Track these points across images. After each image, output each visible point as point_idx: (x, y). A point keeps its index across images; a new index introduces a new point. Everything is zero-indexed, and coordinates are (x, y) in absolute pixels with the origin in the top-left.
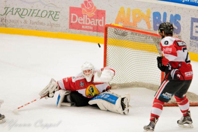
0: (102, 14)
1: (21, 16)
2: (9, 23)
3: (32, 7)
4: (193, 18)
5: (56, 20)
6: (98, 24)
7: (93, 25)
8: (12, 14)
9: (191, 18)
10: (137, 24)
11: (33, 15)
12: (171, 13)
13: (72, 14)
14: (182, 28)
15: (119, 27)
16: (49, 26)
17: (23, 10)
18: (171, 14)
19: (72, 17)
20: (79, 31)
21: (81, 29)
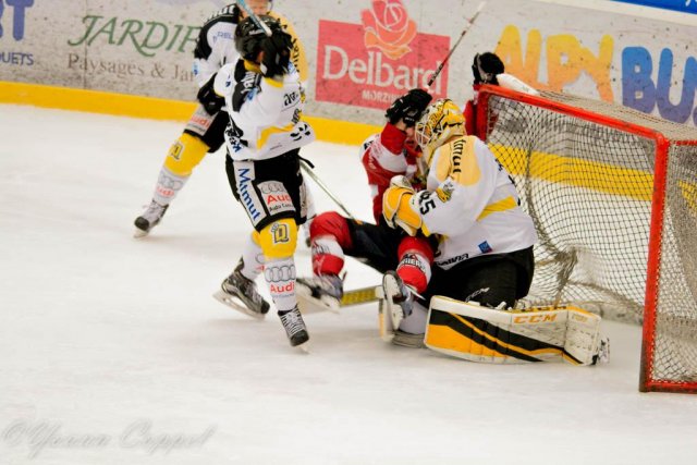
0: (436, 48)
2: (99, 73)
3: (183, 17)
7: (405, 89)
8: (111, 42)
10: (564, 88)
11: (185, 48)
12: (691, 53)
13: (329, 49)
17: (150, 27)
18: (688, 56)
19: (328, 58)
20: (353, 108)
21: (359, 104)
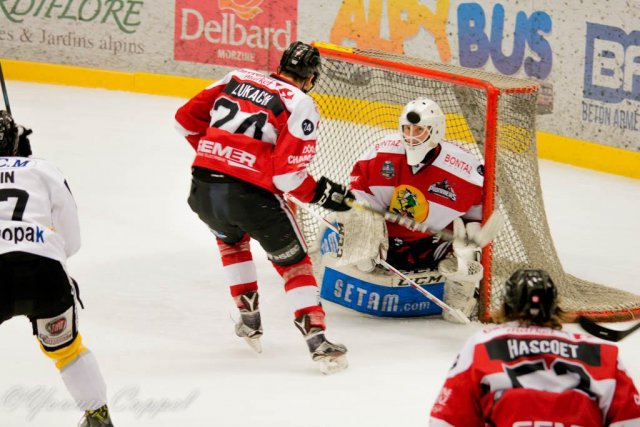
0: (285, 8)
1: (13, 16)
4: (592, 24)
5: (128, 28)
6: (271, 43)
7: (257, 47)
9: (588, 23)
10: (405, 43)
11: (52, 14)
12: (521, 8)
13: (185, 11)
14: (555, 60)
15: (340, 54)
16: (107, 51)
18: (518, 11)
19: (185, 20)
20: (209, 67)
21: (215, 63)
